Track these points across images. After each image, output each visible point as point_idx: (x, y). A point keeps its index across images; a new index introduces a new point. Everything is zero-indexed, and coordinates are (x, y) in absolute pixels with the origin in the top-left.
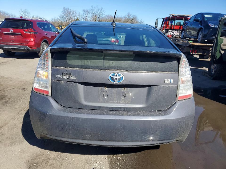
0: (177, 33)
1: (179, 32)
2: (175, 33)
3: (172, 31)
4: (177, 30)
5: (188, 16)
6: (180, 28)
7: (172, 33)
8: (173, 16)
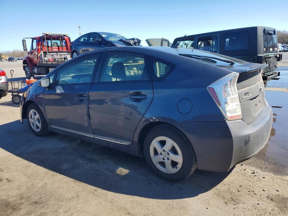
0: (57, 56)
1: (59, 55)
2: (55, 56)
3: (51, 53)
4: (57, 52)
5: (65, 36)
6: (59, 50)
7: (51, 56)
8: (47, 35)
